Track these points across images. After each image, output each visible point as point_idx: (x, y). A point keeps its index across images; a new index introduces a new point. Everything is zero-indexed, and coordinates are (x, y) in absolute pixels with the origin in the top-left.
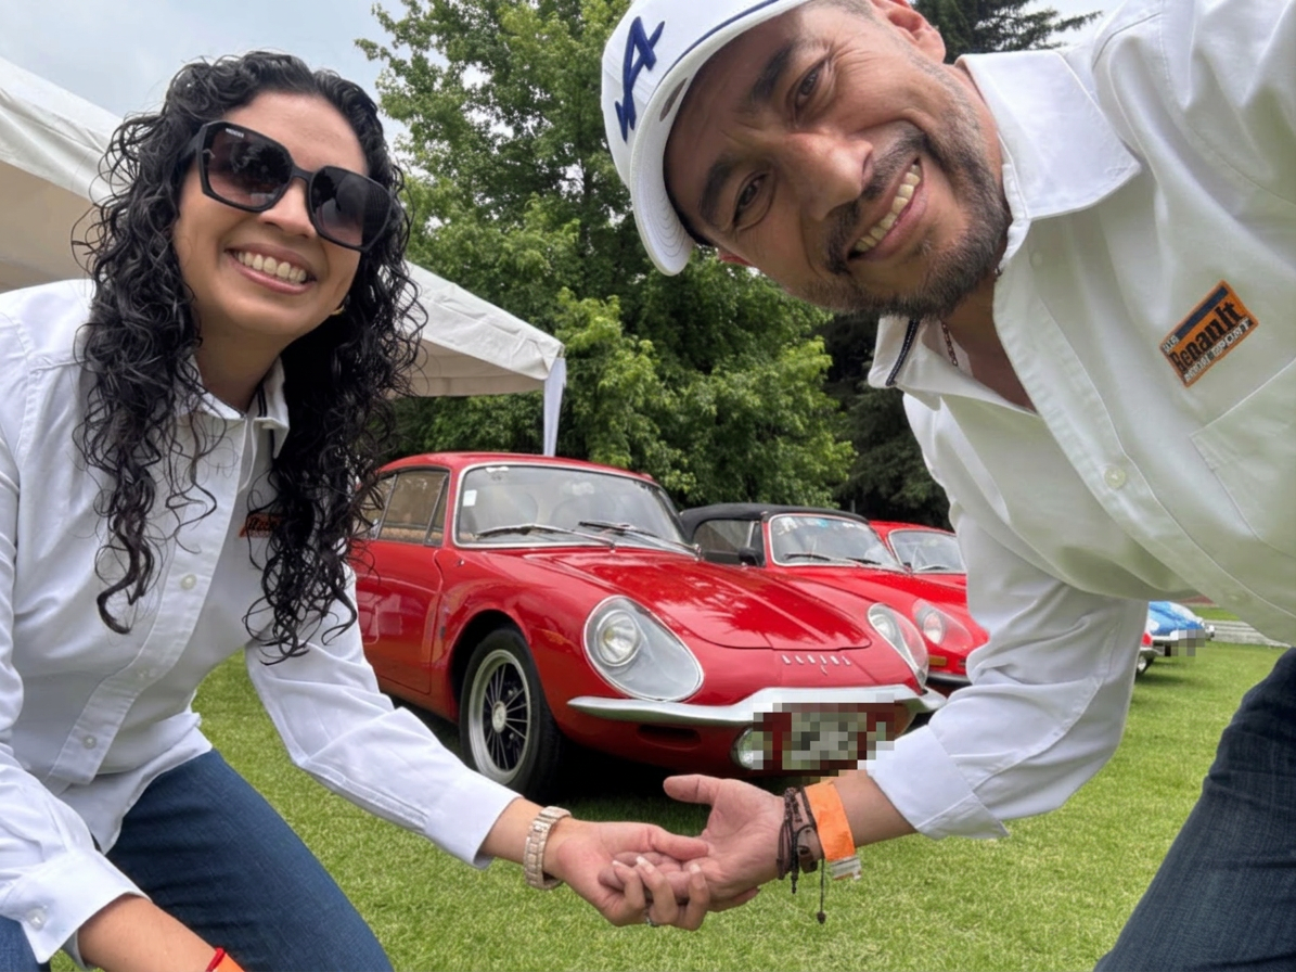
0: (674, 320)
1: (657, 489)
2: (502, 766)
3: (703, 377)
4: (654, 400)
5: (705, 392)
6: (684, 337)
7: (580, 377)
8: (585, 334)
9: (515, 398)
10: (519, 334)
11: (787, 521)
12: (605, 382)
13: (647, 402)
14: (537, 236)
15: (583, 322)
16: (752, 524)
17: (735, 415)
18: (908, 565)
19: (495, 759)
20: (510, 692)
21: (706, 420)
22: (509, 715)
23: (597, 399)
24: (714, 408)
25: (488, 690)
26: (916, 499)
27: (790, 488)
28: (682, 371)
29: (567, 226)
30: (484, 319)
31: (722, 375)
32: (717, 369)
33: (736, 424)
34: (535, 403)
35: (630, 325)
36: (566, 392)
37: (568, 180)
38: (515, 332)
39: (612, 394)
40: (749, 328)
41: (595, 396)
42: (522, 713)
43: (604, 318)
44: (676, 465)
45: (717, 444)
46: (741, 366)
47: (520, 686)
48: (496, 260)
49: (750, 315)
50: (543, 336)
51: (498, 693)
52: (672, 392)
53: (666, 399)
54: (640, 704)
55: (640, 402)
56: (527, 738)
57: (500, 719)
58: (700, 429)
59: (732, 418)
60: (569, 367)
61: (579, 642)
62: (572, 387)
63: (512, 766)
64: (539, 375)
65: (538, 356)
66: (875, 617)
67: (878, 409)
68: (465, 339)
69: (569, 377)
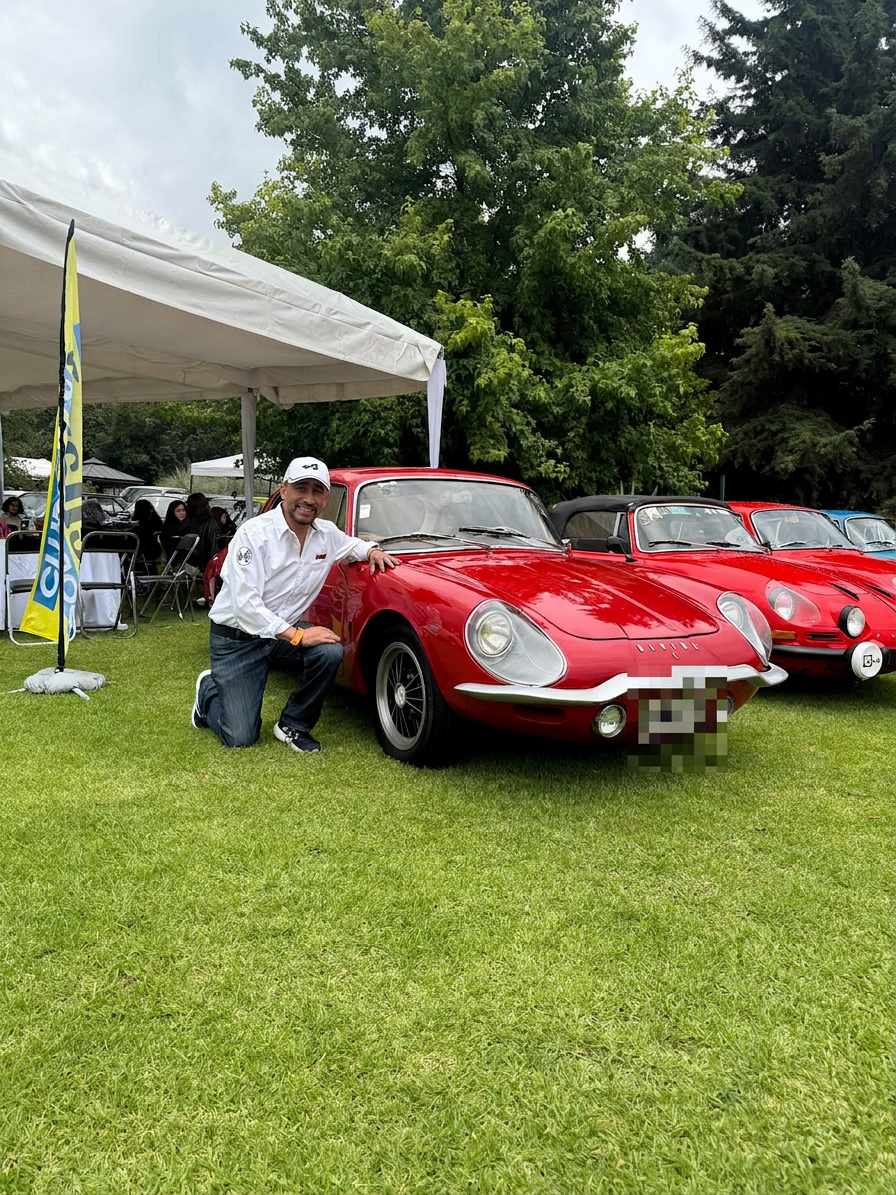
0: (548, 312)
1: (529, 492)
2: (406, 735)
3: (577, 368)
4: (530, 394)
5: (580, 382)
6: (559, 327)
7: (458, 377)
8: (462, 334)
9: (401, 400)
10: (402, 340)
11: (652, 512)
12: (482, 381)
13: (523, 395)
14: (412, 239)
15: (459, 323)
16: (619, 514)
17: (610, 405)
18: (767, 544)
19: (399, 729)
20: (408, 676)
21: (580, 410)
22: (407, 695)
23: (475, 397)
24: (588, 399)
25: (390, 675)
26: (785, 470)
27: (661, 468)
28: (558, 364)
29: (441, 227)
30: (369, 327)
31: (596, 365)
32: (591, 360)
33: (610, 413)
34: (419, 402)
35: (506, 320)
36: (446, 391)
37: (442, 177)
38: (398, 338)
39: (489, 391)
40: (621, 314)
41: (473, 394)
42: (418, 693)
43: (478, 319)
44: (551, 455)
45: (590, 431)
46: (614, 354)
47: (415, 672)
48: (376, 266)
49: (622, 302)
50: (424, 339)
51: (398, 677)
52: (547, 385)
53: (541, 393)
54: (515, 689)
55: (516, 397)
56: (424, 713)
57: (400, 697)
58: (574, 418)
59: (605, 407)
60: (449, 367)
61: (461, 637)
62: (450, 386)
63: (413, 734)
64: (421, 377)
65: (419, 359)
66: (724, 605)
67: (750, 383)
68: (352, 349)
69: (448, 378)
